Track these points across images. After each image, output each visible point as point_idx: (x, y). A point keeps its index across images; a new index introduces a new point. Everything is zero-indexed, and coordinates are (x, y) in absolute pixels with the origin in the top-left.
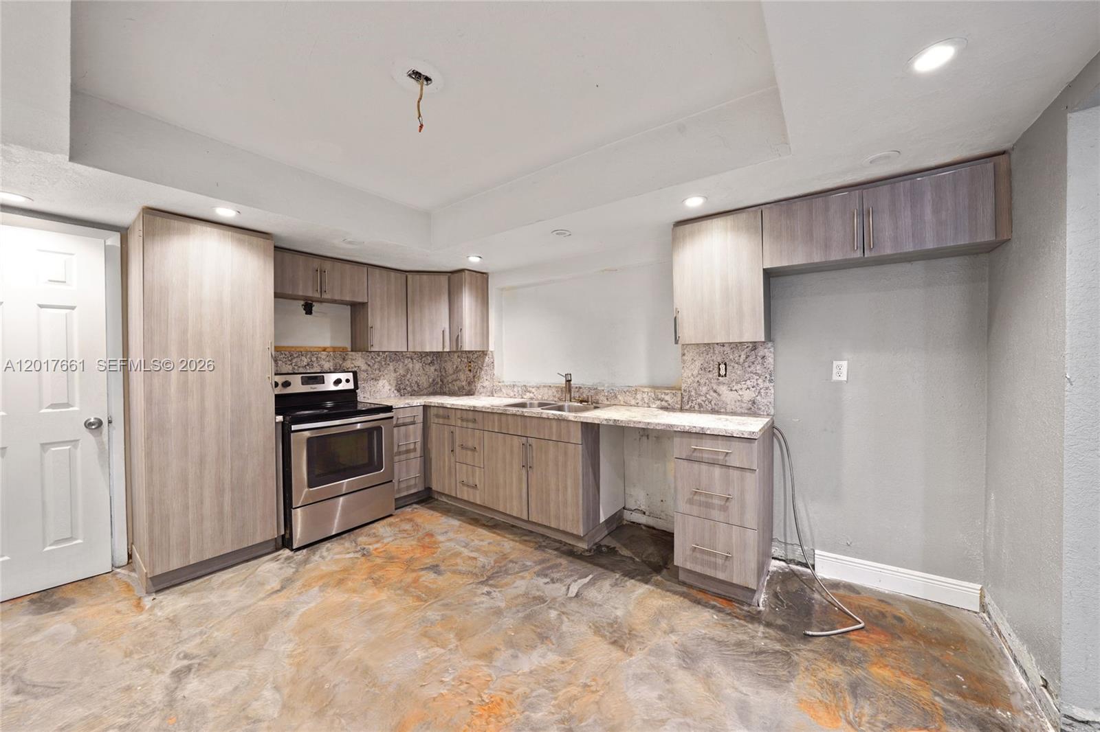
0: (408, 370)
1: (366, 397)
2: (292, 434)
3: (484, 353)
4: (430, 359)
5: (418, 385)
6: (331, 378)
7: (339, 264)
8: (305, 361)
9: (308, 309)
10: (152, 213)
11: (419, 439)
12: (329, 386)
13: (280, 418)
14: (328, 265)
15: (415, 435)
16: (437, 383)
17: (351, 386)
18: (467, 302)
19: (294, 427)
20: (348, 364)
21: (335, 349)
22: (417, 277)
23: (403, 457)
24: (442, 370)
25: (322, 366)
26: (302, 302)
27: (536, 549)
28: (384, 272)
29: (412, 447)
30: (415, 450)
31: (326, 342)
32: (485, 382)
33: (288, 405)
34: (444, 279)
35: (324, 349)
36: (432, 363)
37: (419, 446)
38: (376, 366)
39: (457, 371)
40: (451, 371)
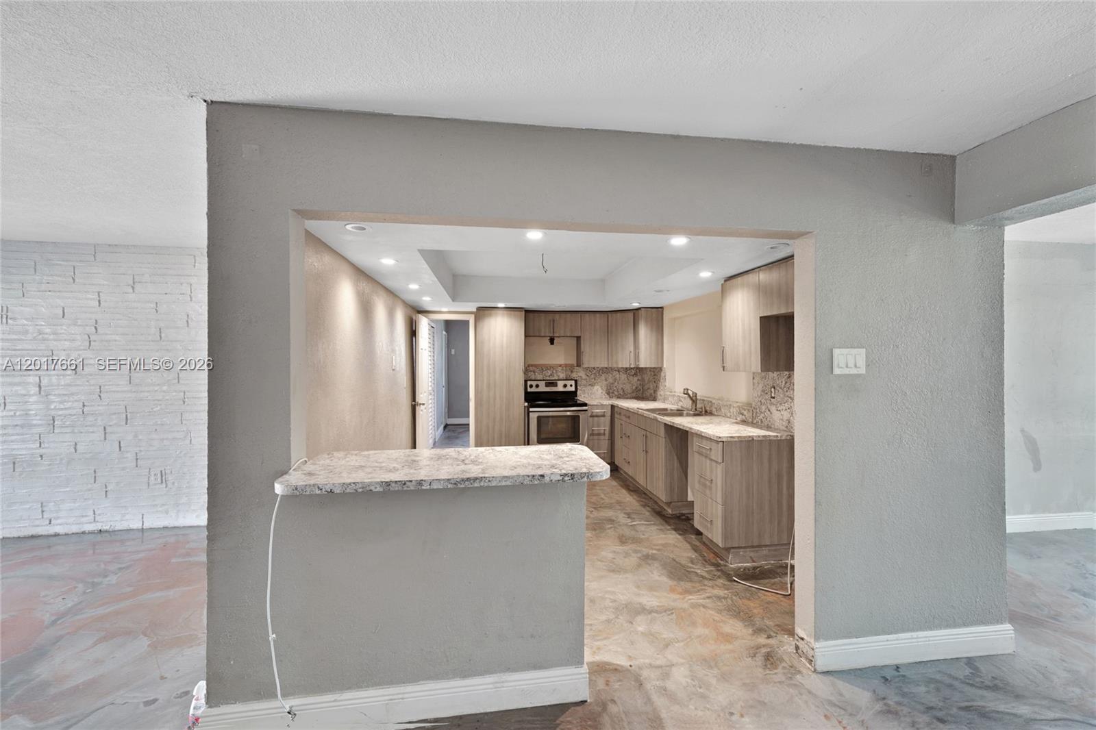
0: (615, 379)
1: (581, 397)
2: (531, 413)
3: (661, 369)
4: (633, 372)
5: (624, 391)
6: (560, 384)
7: (563, 315)
8: (550, 372)
9: (552, 341)
10: (479, 309)
11: (607, 428)
12: (560, 388)
13: (526, 404)
14: (557, 316)
15: (604, 426)
16: (640, 390)
17: (573, 389)
18: (643, 331)
19: (531, 409)
20: (574, 375)
21: (566, 365)
22: (614, 315)
23: (596, 437)
24: (643, 380)
25: (559, 376)
26: (549, 338)
27: (642, 505)
28: (592, 315)
29: (602, 432)
30: (604, 434)
31: (561, 360)
32: (661, 393)
33: (533, 399)
34: (631, 315)
35: (560, 366)
36: (635, 374)
37: (607, 432)
38: (592, 376)
39: (649, 381)
40: (646, 381)
